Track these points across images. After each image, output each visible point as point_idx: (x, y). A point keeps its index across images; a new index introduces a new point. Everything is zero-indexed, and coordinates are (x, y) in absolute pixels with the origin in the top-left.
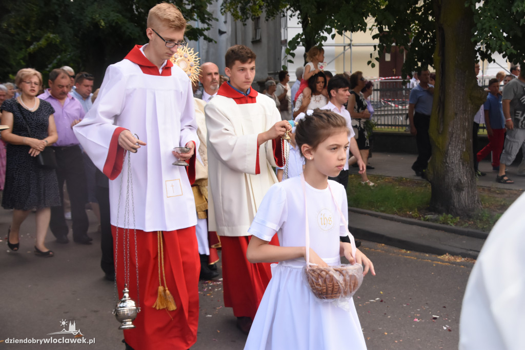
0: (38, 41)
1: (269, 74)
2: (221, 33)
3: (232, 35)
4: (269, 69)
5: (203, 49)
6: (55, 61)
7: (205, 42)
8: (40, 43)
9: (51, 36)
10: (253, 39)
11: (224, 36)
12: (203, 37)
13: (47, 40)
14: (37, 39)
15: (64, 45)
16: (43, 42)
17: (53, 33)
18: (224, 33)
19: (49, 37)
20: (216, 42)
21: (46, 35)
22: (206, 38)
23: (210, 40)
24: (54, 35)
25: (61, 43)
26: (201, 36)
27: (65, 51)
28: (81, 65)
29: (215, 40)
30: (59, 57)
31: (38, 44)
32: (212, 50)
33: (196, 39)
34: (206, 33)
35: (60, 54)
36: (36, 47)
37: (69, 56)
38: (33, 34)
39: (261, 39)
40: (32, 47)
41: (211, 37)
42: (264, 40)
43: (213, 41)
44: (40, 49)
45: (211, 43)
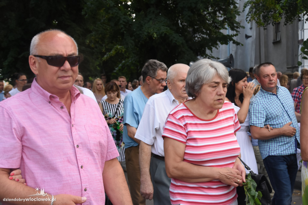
0: (110, 52)
1: (288, 68)
2: (247, 37)
3: (256, 38)
4: (288, 64)
5: (233, 51)
6: (120, 65)
7: (234, 45)
8: (111, 52)
9: (119, 47)
10: (274, 40)
11: (249, 39)
12: (232, 42)
13: (115, 50)
14: (109, 50)
15: (127, 54)
16: (113, 52)
17: (120, 45)
18: (251, 37)
19: (117, 48)
20: (242, 45)
21: (115, 47)
22: (234, 42)
23: (237, 44)
24: (121, 46)
25: (125, 52)
26: (230, 41)
27: (128, 58)
28: (139, 68)
29: (242, 43)
30: (124, 62)
31: (110, 53)
32: (239, 51)
33: (226, 43)
34: (235, 38)
35: (124, 60)
36: (108, 56)
37: (130, 61)
38: (107, 47)
39: (280, 40)
40: (105, 56)
41: (239, 41)
42: (284, 41)
43: (240, 44)
44: (111, 57)
45: (238, 46)
